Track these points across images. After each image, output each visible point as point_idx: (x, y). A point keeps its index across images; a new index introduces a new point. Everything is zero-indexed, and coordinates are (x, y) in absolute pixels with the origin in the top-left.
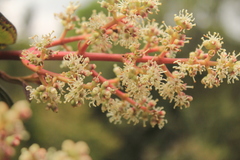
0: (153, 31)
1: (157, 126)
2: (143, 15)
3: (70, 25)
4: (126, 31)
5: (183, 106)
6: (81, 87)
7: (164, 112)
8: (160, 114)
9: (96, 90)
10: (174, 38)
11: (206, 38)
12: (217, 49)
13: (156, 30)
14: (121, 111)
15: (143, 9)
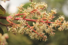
0: (45, 13)
1: (44, 41)
2: (42, 9)
3: (21, 10)
4: (37, 13)
5: (52, 36)
6: (23, 29)
7: (46, 37)
8: (45, 37)
9: (27, 30)
10: (51, 16)
11: (60, 17)
12: (63, 20)
13: (46, 13)
14: (34, 36)
15: (42, 7)
